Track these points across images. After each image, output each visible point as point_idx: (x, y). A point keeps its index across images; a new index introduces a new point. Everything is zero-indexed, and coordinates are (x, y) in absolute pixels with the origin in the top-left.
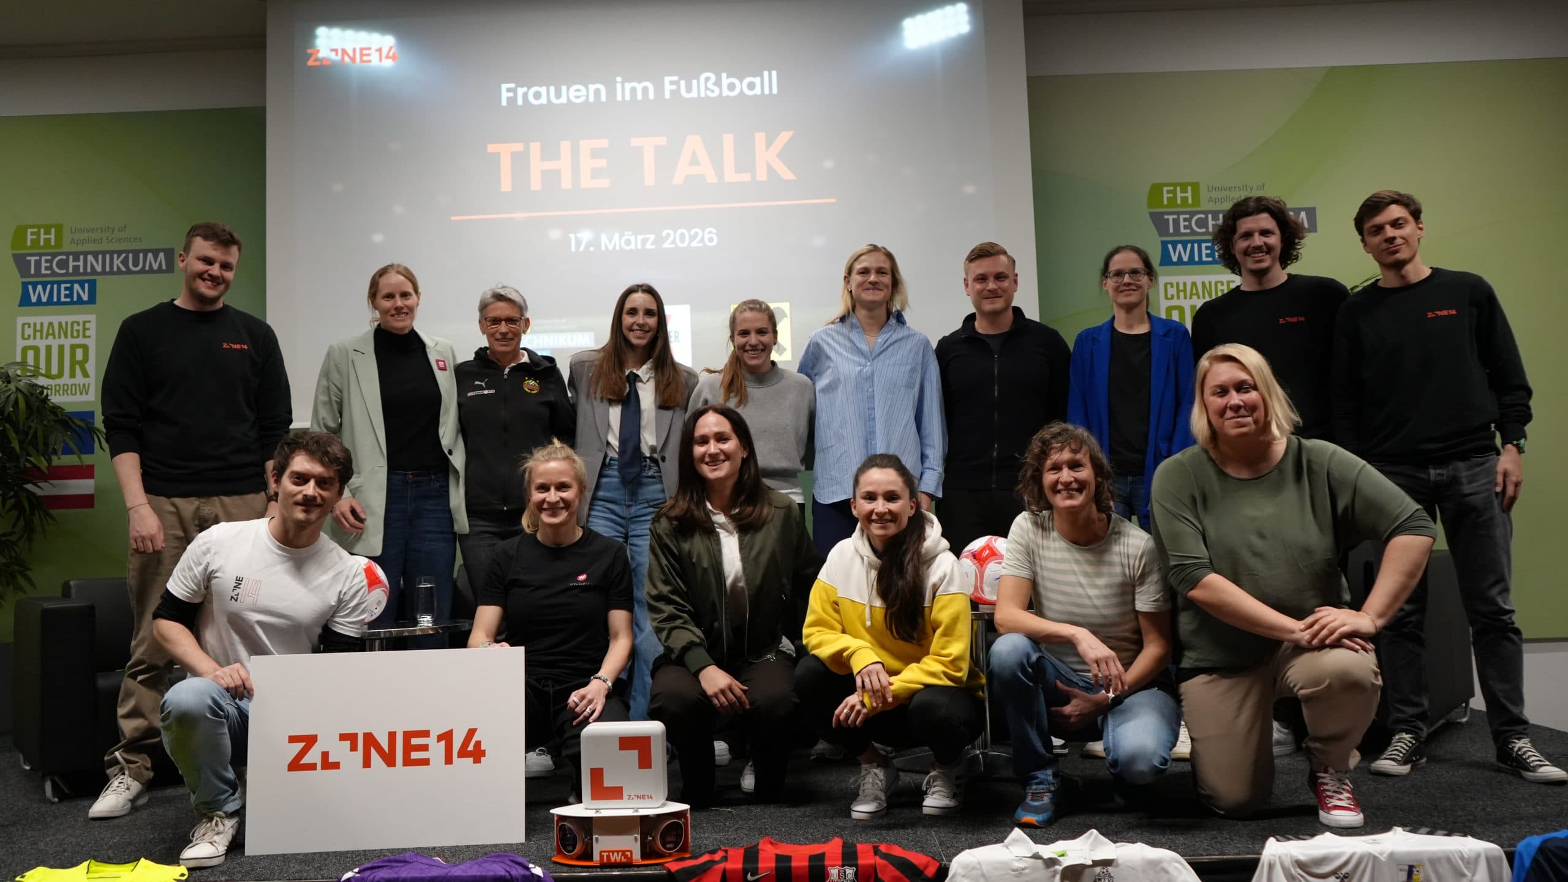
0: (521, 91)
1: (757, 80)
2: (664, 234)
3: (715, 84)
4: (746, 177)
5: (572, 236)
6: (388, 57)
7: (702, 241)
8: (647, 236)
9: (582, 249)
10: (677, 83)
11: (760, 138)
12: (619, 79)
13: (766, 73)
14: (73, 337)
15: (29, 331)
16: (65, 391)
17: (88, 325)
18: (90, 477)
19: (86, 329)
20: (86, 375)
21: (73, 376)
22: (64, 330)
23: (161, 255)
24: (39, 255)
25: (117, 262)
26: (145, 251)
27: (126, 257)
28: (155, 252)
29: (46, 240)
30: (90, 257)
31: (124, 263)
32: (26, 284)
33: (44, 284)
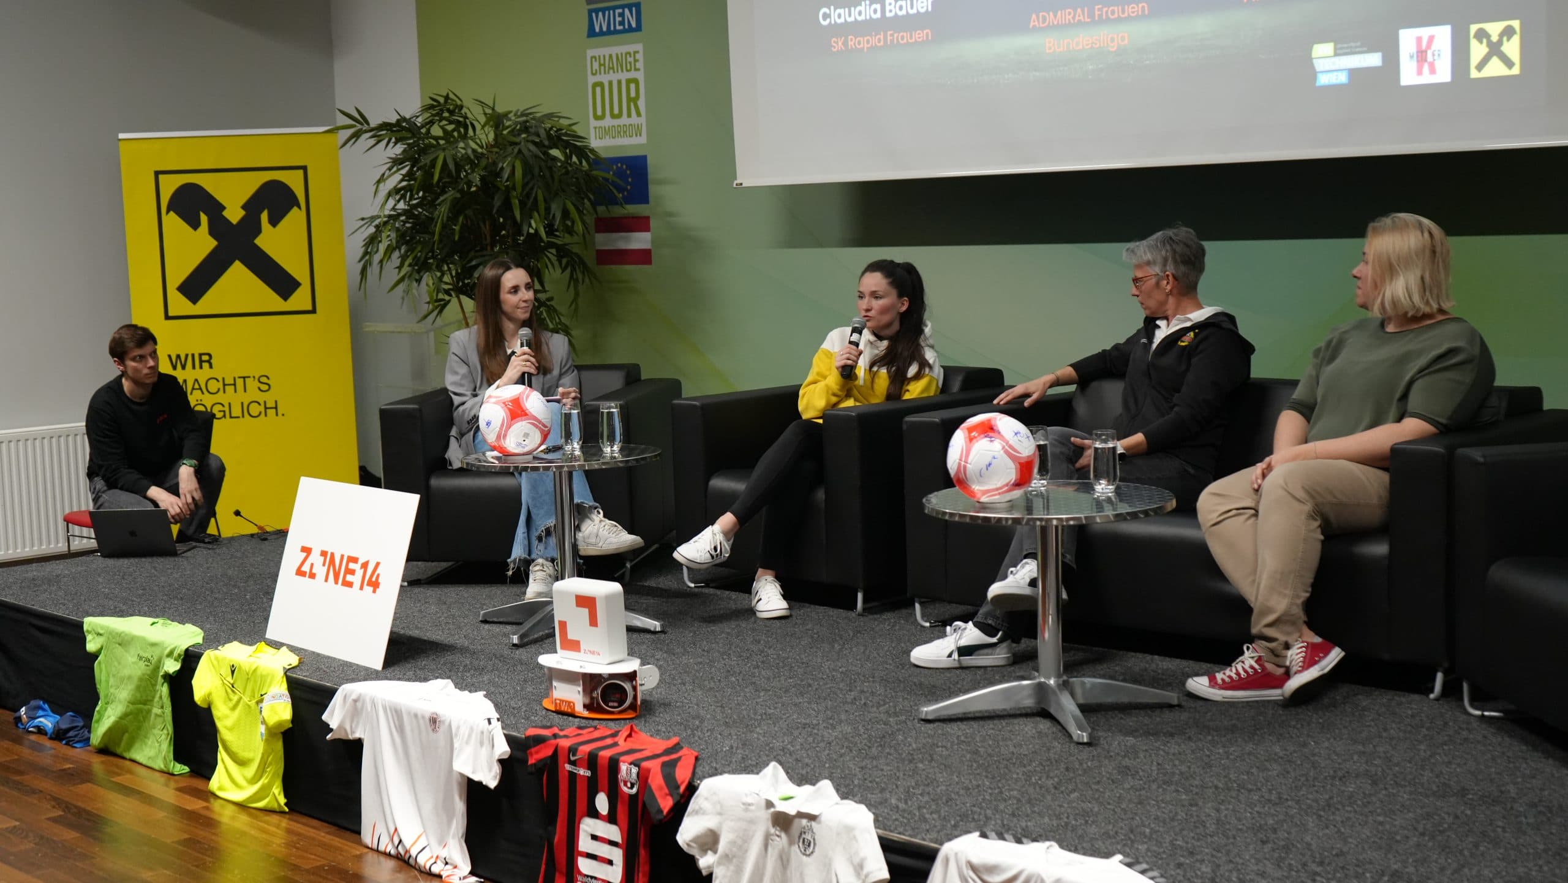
14: (627, 71)
15: (596, 65)
16: (625, 132)
17: (638, 56)
18: (647, 229)
19: (636, 61)
20: (639, 114)
21: (629, 115)
22: (620, 63)
32: (590, 12)
33: (603, 10)
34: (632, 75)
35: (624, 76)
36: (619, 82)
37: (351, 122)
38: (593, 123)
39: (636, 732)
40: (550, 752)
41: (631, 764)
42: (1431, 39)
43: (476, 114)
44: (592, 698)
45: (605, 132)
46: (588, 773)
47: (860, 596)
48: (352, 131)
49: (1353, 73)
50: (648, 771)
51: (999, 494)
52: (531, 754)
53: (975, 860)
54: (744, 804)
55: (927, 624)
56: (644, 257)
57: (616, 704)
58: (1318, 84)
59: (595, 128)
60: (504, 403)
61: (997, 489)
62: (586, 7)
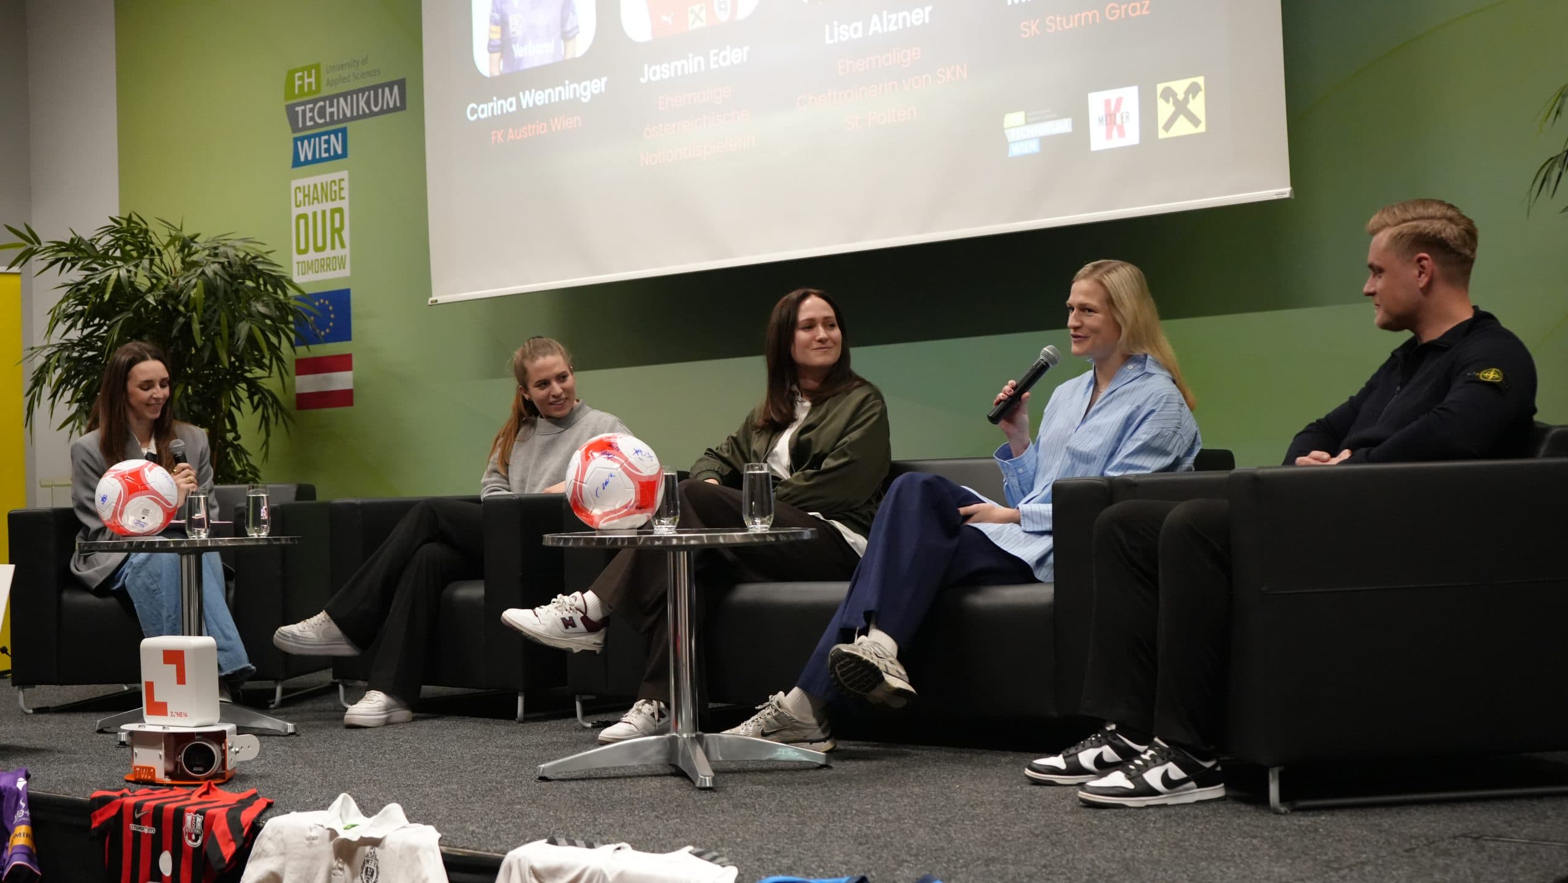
14: (332, 200)
15: (300, 196)
16: (328, 265)
17: (343, 184)
18: (349, 368)
19: (341, 189)
20: (343, 246)
21: (333, 248)
22: (326, 193)
23: (396, 88)
24: (305, 103)
25: (362, 103)
26: (383, 86)
27: (369, 96)
28: (390, 86)
29: (310, 84)
30: (342, 100)
31: (368, 103)
32: (296, 140)
33: (309, 138)
34: (337, 204)
35: (329, 206)
36: (324, 212)
37: (19, 240)
38: (296, 258)
39: (214, 790)
40: (113, 812)
41: (196, 813)
42: (1119, 101)
43: (160, 236)
44: (176, 764)
45: (308, 267)
46: (153, 831)
47: (520, 700)
48: (21, 250)
49: (1044, 141)
50: (213, 817)
51: (619, 517)
52: (95, 817)
53: (538, 865)
54: (308, 839)
55: (589, 725)
56: (345, 398)
57: (201, 769)
58: (1010, 155)
59: (298, 263)
60: (123, 476)
61: (614, 512)
62: (291, 136)
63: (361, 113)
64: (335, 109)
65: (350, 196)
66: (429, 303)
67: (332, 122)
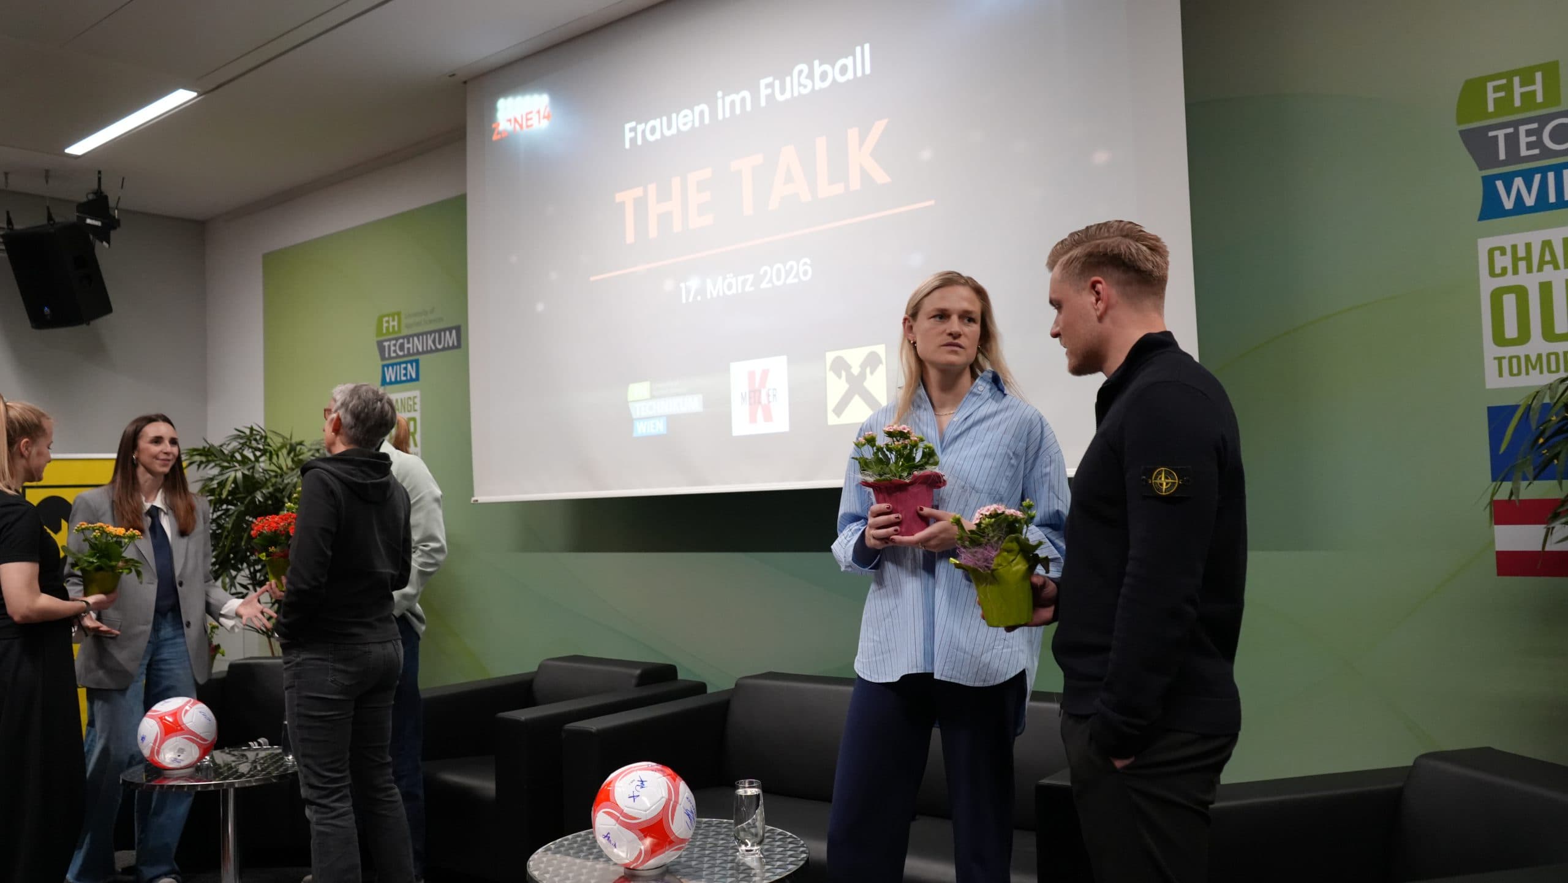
0: (640, 128)
1: (849, 61)
2: (762, 272)
3: (807, 77)
4: (838, 189)
5: (682, 285)
6: (544, 117)
7: (797, 275)
8: (747, 276)
9: (691, 300)
10: (770, 85)
11: (853, 134)
12: (720, 94)
13: (858, 49)
17: (416, 400)
19: (415, 403)
22: (404, 406)
23: (454, 332)
24: (390, 340)
25: (430, 342)
26: (445, 330)
27: (435, 338)
28: (450, 329)
29: (393, 326)
30: (416, 339)
31: (434, 342)
32: (383, 366)
33: (392, 365)
62: (380, 363)
63: (429, 348)
64: (410, 345)
65: (422, 408)
66: (472, 502)
67: (409, 354)
